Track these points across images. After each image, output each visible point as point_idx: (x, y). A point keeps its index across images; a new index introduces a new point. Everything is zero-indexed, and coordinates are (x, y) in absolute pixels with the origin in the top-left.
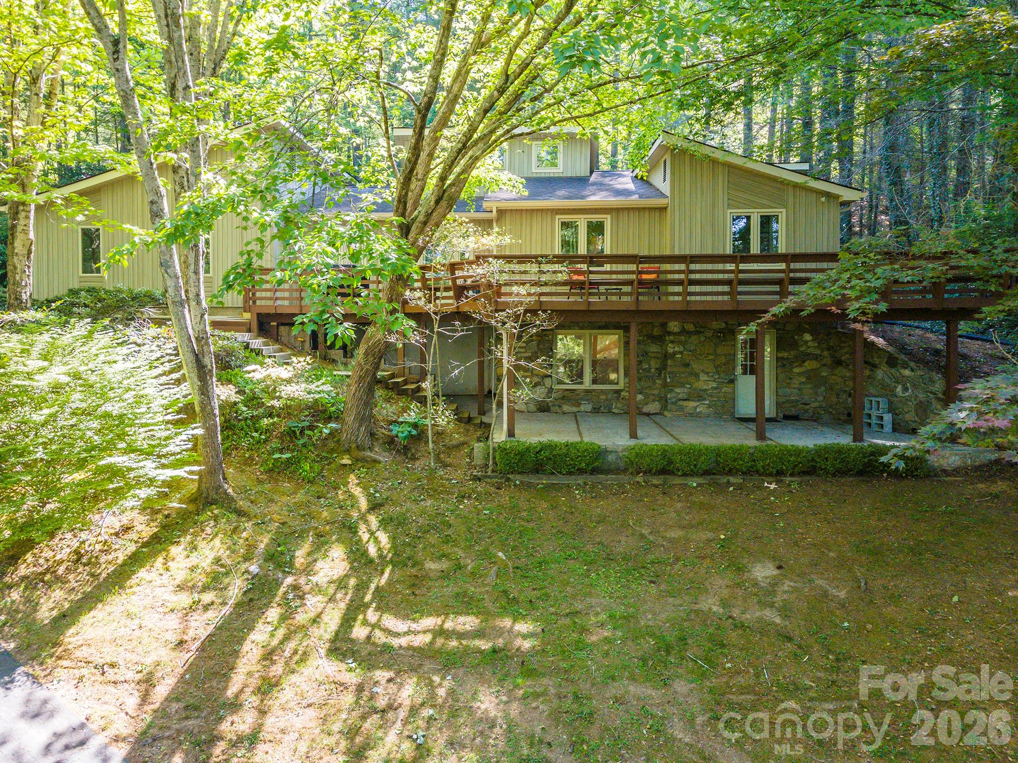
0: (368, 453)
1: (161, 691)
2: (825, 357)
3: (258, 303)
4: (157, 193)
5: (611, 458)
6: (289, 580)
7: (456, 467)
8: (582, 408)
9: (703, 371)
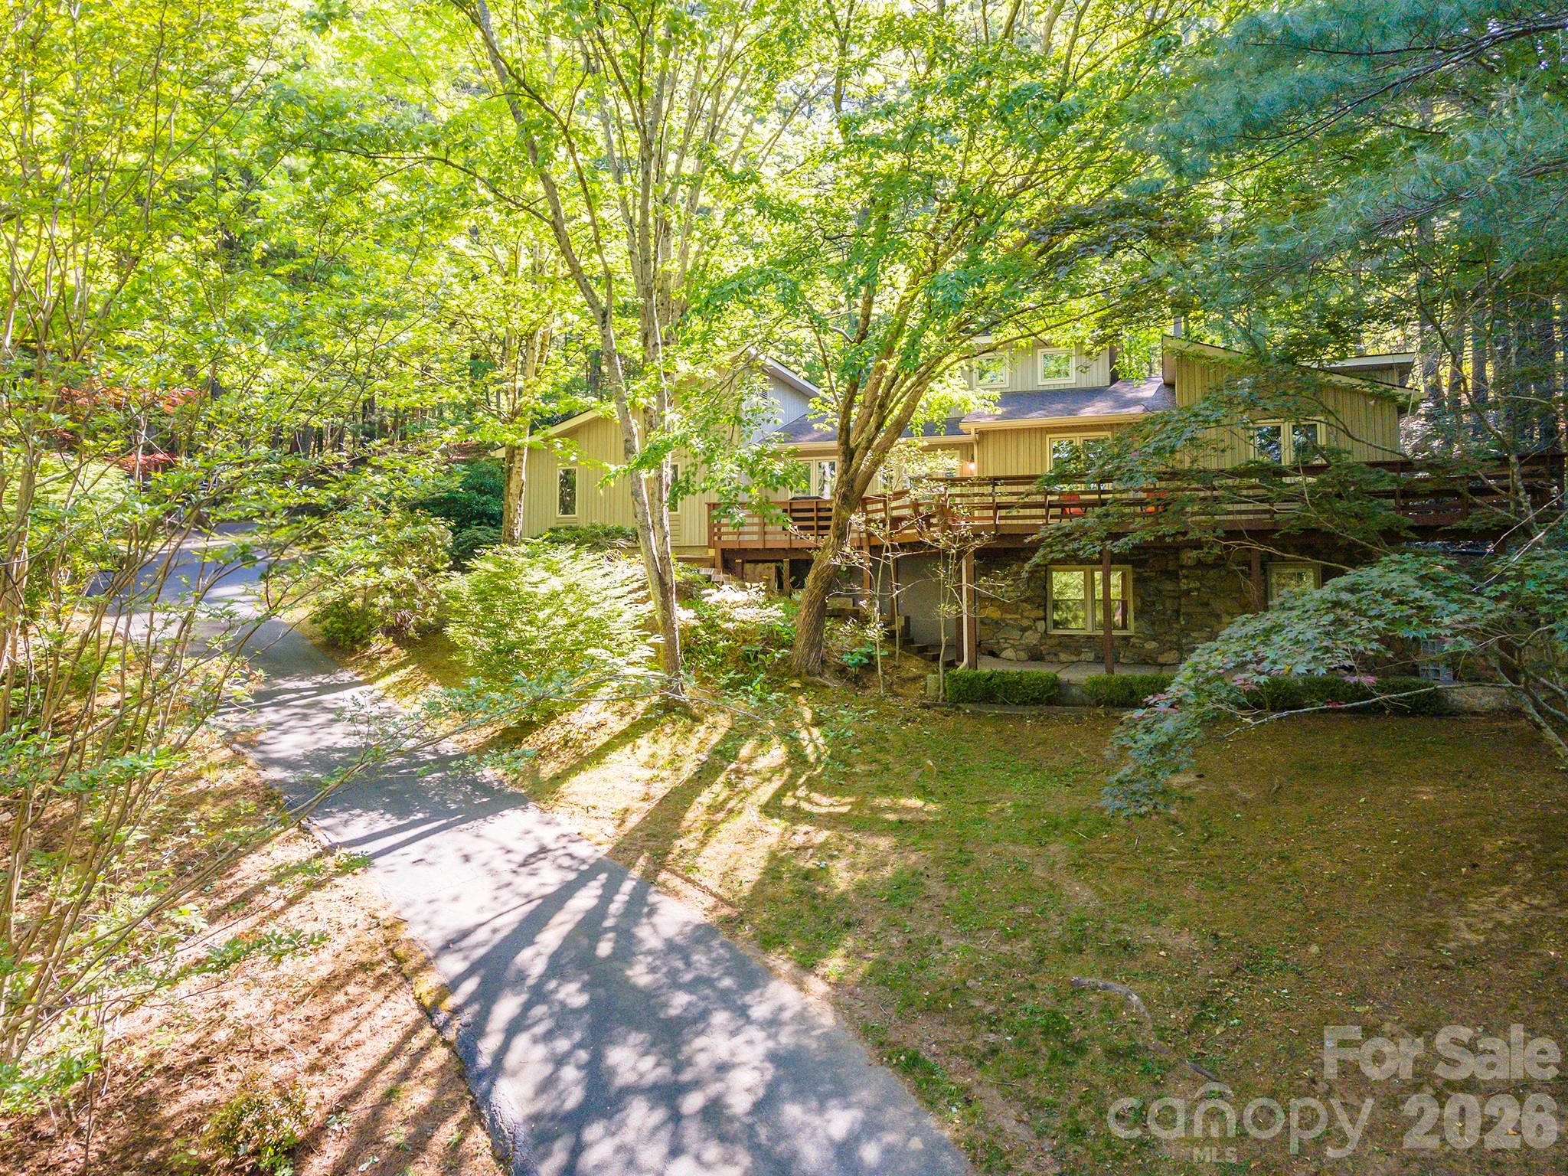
0: (818, 679)
1: (633, 820)
3: (724, 538)
4: (630, 432)
5: (1074, 691)
6: (733, 766)
7: (906, 697)
8: (1083, 657)
9: (1226, 612)
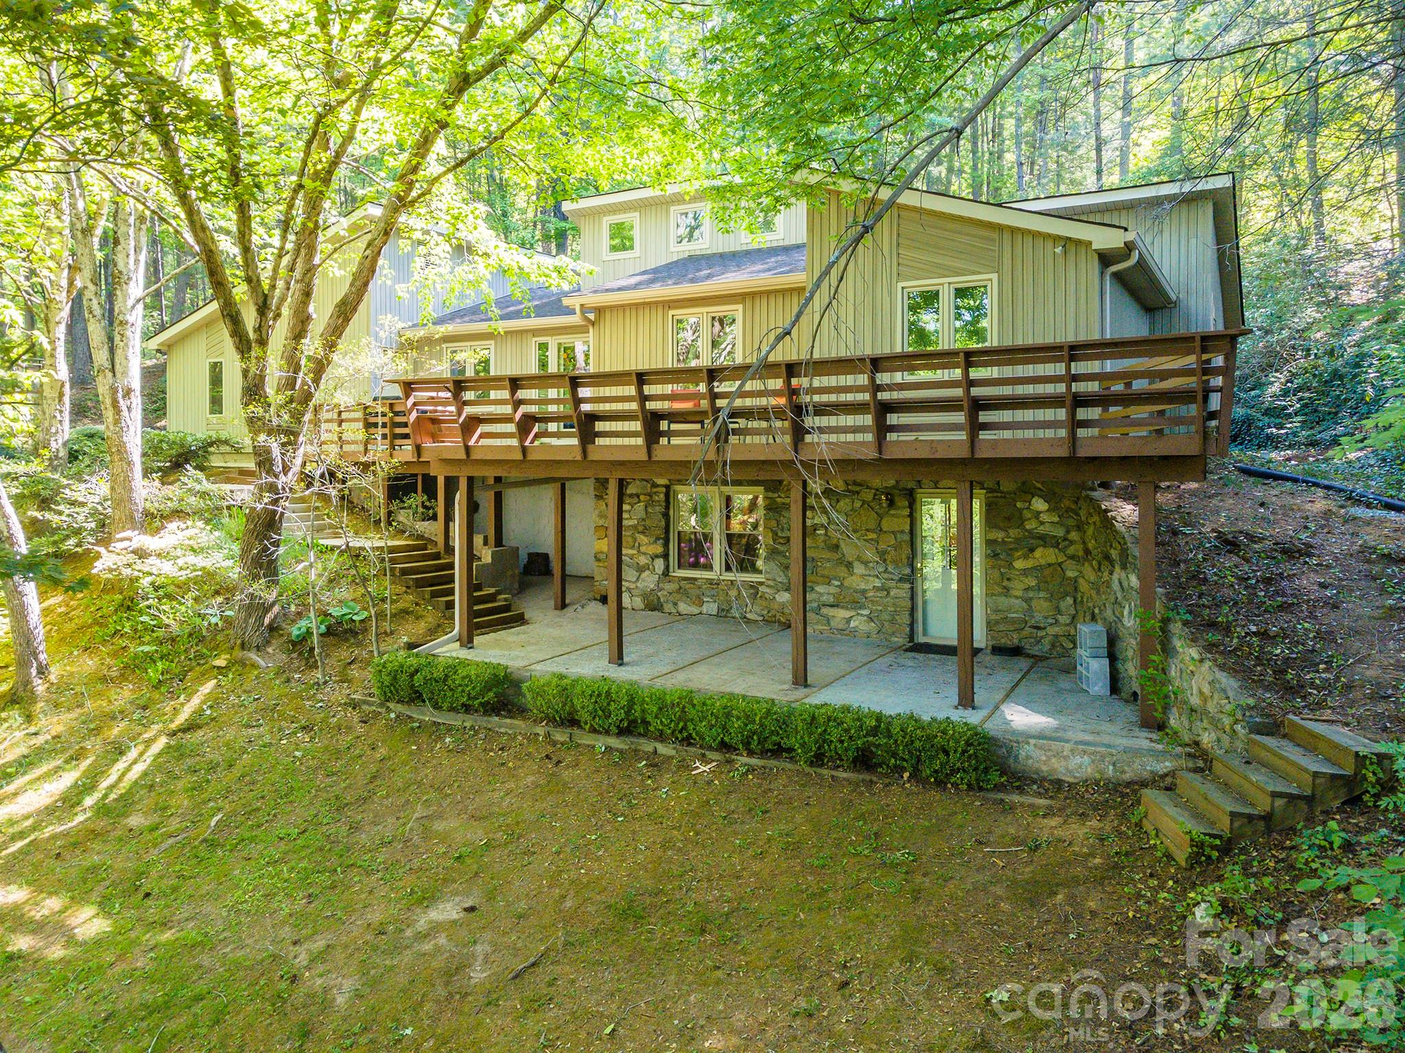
0: (252, 654)
2: (1072, 543)
8: (705, 609)
9: (859, 559)
